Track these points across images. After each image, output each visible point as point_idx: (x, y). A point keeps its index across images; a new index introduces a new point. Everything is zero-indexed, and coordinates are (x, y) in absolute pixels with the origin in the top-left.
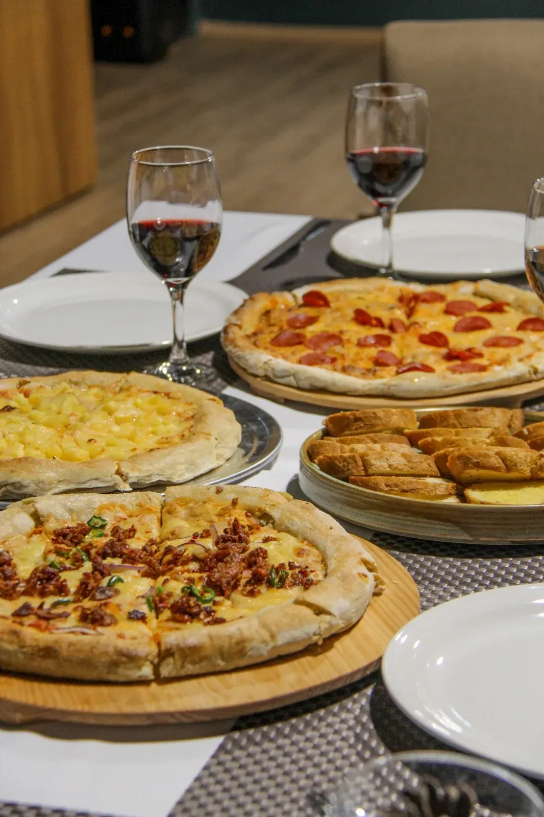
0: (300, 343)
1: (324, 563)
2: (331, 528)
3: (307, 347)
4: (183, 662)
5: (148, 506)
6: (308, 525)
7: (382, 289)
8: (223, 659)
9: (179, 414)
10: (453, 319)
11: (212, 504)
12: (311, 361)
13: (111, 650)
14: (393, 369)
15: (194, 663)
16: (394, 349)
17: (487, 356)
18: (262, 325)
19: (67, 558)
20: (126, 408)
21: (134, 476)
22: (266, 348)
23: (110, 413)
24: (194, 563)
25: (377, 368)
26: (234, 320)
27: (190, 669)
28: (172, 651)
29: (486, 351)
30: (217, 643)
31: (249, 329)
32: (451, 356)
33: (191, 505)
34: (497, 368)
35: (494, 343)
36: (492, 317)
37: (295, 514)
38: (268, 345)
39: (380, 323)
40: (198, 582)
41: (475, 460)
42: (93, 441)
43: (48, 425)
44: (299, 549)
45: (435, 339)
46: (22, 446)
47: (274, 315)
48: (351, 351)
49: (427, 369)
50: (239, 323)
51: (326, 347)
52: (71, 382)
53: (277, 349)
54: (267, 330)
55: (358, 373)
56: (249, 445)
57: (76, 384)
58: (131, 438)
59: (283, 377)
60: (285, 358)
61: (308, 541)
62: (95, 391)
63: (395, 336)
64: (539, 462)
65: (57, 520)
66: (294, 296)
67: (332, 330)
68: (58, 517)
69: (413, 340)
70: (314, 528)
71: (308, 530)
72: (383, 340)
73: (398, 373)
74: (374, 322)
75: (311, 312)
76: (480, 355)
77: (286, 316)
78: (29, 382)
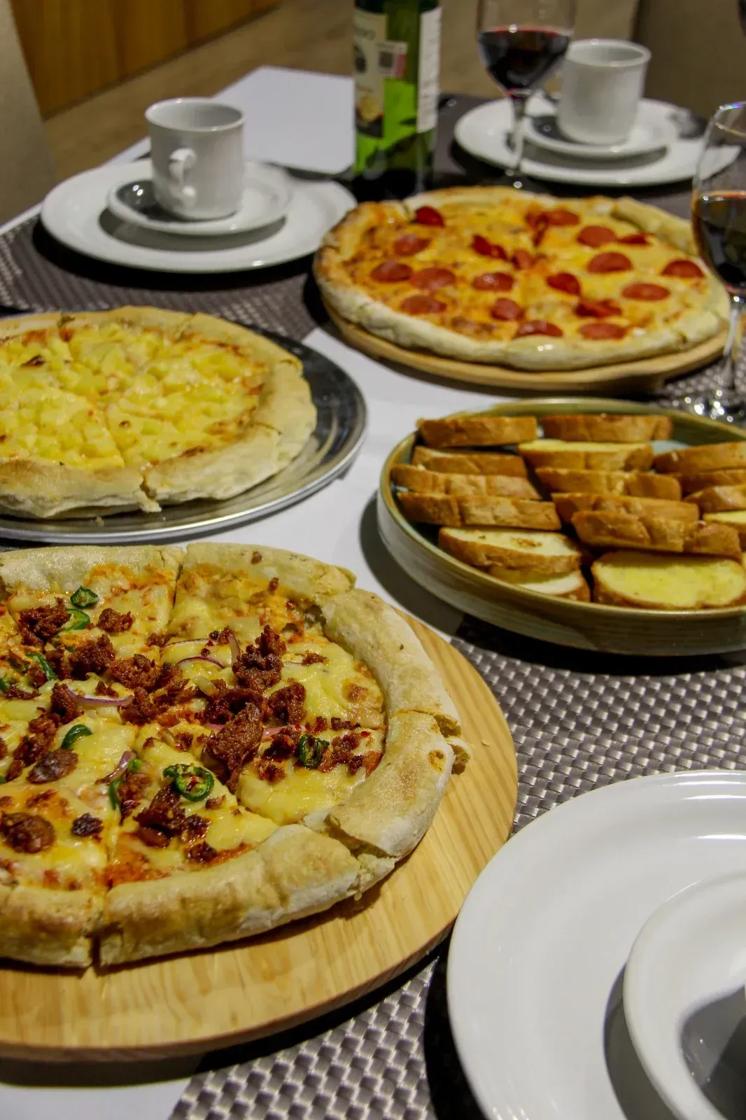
0: (405, 279)
1: (384, 713)
2: (402, 647)
3: (414, 285)
4: (137, 944)
5: (159, 571)
6: (370, 639)
7: (506, 202)
8: (201, 934)
9: (244, 382)
10: (588, 253)
11: (244, 580)
12: (414, 307)
13: (26, 917)
14: (512, 326)
15: (153, 943)
16: (515, 295)
17: (626, 312)
18: (365, 247)
19: (23, 673)
20: (180, 370)
21: (163, 492)
22: (364, 284)
23: (159, 377)
24: (199, 700)
25: (495, 323)
26: (331, 241)
27: (148, 951)
28: (120, 926)
29: (626, 304)
30: (193, 911)
31: (348, 253)
32: (582, 311)
33: (217, 577)
34: (638, 332)
35: (636, 292)
36: (632, 253)
37: (353, 615)
38: (367, 279)
39: (501, 254)
40: (197, 746)
41: (610, 526)
42: (126, 425)
43: (79, 392)
44: (352, 686)
45: (564, 283)
46: (35, 429)
47: (380, 234)
48: (464, 293)
49: (552, 331)
50: (335, 244)
51: (435, 285)
52: (122, 322)
53: (377, 284)
54: (369, 255)
55: (470, 330)
56: (325, 431)
57: (131, 324)
58: (176, 421)
59: (380, 328)
60: (385, 300)
61: (368, 666)
62: (150, 337)
63: (519, 276)
64: (696, 535)
65: (30, 591)
66: (406, 209)
67: (446, 261)
68: (32, 586)
69: (539, 282)
70: (378, 646)
71: (369, 648)
72: (505, 281)
73: (519, 335)
74: (495, 253)
75: (421, 231)
76: (617, 311)
77: (395, 237)
78: (73, 319)
